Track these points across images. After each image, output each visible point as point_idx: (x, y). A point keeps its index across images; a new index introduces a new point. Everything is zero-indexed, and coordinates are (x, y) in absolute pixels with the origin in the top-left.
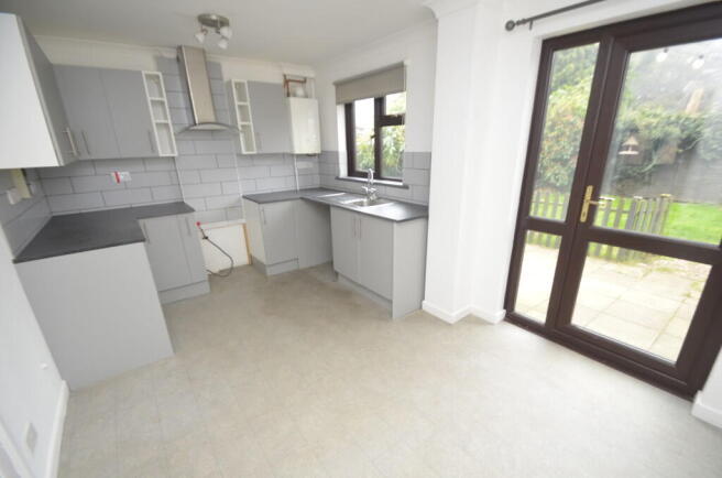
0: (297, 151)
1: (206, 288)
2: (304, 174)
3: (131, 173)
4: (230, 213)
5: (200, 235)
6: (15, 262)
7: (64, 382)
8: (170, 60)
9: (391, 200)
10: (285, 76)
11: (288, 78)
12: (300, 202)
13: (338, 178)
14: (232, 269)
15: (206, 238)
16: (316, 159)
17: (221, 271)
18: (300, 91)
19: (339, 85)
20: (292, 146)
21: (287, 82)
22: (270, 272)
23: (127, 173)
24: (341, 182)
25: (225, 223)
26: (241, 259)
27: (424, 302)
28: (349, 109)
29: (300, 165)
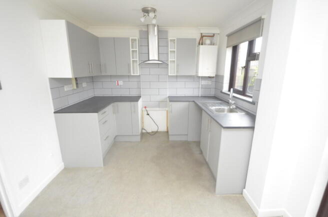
0: (200, 75)
1: (138, 139)
2: (205, 88)
3: (123, 82)
4: (161, 104)
5: (146, 113)
6: (55, 113)
7: (63, 163)
8: (144, 31)
9: (244, 111)
10: (201, 34)
11: (203, 35)
12: (193, 103)
13: (221, 92)
14: (157, 132)
15: (148, 114)
16: (214, 80)
17: (152, 132)
18: (208, 41)
19: (229, 36)
20: (197, 72)
21: (202, 37)
22: (171, 138)
23: (122, 82)
24: (222, 94)
25: (158, 109)
26: (163, 128)
27: (244, 190)
28: (235, 49)
29: (204, 82)
